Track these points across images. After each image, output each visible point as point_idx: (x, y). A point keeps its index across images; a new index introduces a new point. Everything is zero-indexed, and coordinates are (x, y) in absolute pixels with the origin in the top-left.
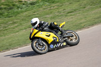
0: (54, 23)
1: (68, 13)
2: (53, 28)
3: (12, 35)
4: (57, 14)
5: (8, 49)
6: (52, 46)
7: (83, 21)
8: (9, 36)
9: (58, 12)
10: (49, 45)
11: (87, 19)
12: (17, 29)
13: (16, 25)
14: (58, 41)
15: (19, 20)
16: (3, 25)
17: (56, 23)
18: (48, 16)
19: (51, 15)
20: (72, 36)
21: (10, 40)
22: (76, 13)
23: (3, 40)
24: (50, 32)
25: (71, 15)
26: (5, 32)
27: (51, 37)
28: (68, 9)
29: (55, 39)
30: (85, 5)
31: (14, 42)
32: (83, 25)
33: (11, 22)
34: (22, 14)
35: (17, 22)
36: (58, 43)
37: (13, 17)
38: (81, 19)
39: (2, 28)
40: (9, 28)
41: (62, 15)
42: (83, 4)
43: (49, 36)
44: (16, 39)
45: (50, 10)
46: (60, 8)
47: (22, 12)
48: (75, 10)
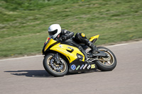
0: (80, 34)
1: (113, 16)
3: (30, 35)
4: (97, 15)
5: (21, 54)
6: (73, 67)
7: (130, 30)
8: (26, 36)
9: (99, 12)
10: (69, 65)
11: (138, 28)
12: (38, 28)
13: (38, 22)
14: (83, 60)
15: (43, 16)
16: (19, 20)
17: (83, 35)
18: (83, 16)
19: (88, 16)
21: (27, 42)
22: (124, 17)
23: (17, 41)
24: (74, 46)
25: (117, 20)
26: (22, 30)
27: (74, 54)
28: (113, 11)
29: (79, 57)
30: (138, 8)
32: (130, 35)
33: (31, 18)
34: (48, 9)
35: (40, 19)
37: (36, 11)
38: (130, 27)
39: (18, 24)
40: (28, 26)
41: (104, 18)
42: (135, 7)
43: (71, 52)
45: (89, 8)
46: (103, 7)
47: (49, 5)
48: (123, 14)
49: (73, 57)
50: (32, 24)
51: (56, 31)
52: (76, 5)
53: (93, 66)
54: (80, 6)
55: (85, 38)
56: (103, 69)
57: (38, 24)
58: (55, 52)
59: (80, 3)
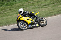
1: (43, 6)
2: (31, 15)
4: (37, 6)
5: (5, 25)
6: (30, 26)
7: (52, 11)
8: (7, 17)
9: (37, 5)
10: (28, 25)
11: (55, 10)
12: (12, 13)
13: (11, 11)
14: (34, 23)
15: (13, 8)
16: (3, 10)
18: (31, 7)
19: (33, 7)
20: (43, 21)
21: (7, 20)
23: (3, 20)
25: (45, 7)
26: (5, 15)
27: (30, 20)
28: (43, 4)
29: (32, 22)
30: (54, 2)
31: (10, 21)
33: (9, 9)
34: (15, 5)
35: (12, 9)
36: (34, 24)
37: (10, 6)
39: (3, 12)
41: (40, 7)
42: (53, 1)
43: (28, 20)
44: (11, 19)
45: (33, 3)
48: (48, 5)
49: (29, 22)
50: (9, 12)
51: (22, 11)
52: (27, 2)
53: (38, 25)
54: (29, 3)
55: (34, 14)
56: (42, 26)
57: (12, 12)
58: (22, 20)
59: (29, 2)
